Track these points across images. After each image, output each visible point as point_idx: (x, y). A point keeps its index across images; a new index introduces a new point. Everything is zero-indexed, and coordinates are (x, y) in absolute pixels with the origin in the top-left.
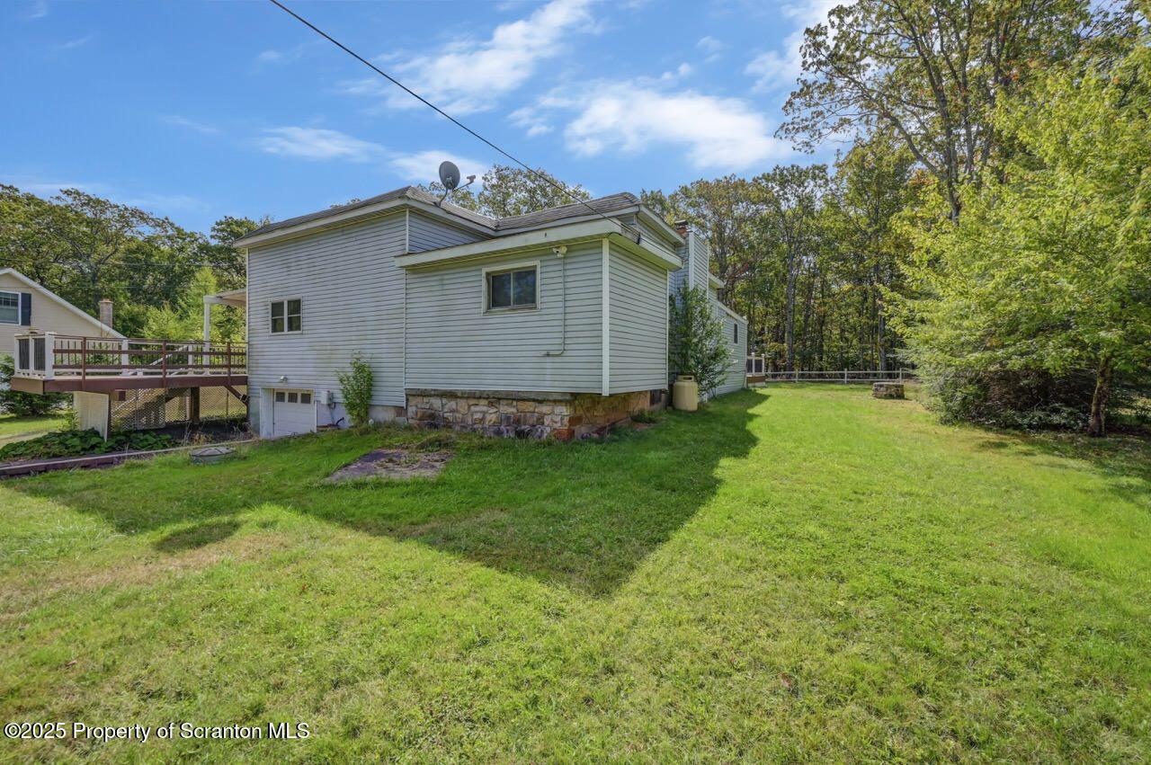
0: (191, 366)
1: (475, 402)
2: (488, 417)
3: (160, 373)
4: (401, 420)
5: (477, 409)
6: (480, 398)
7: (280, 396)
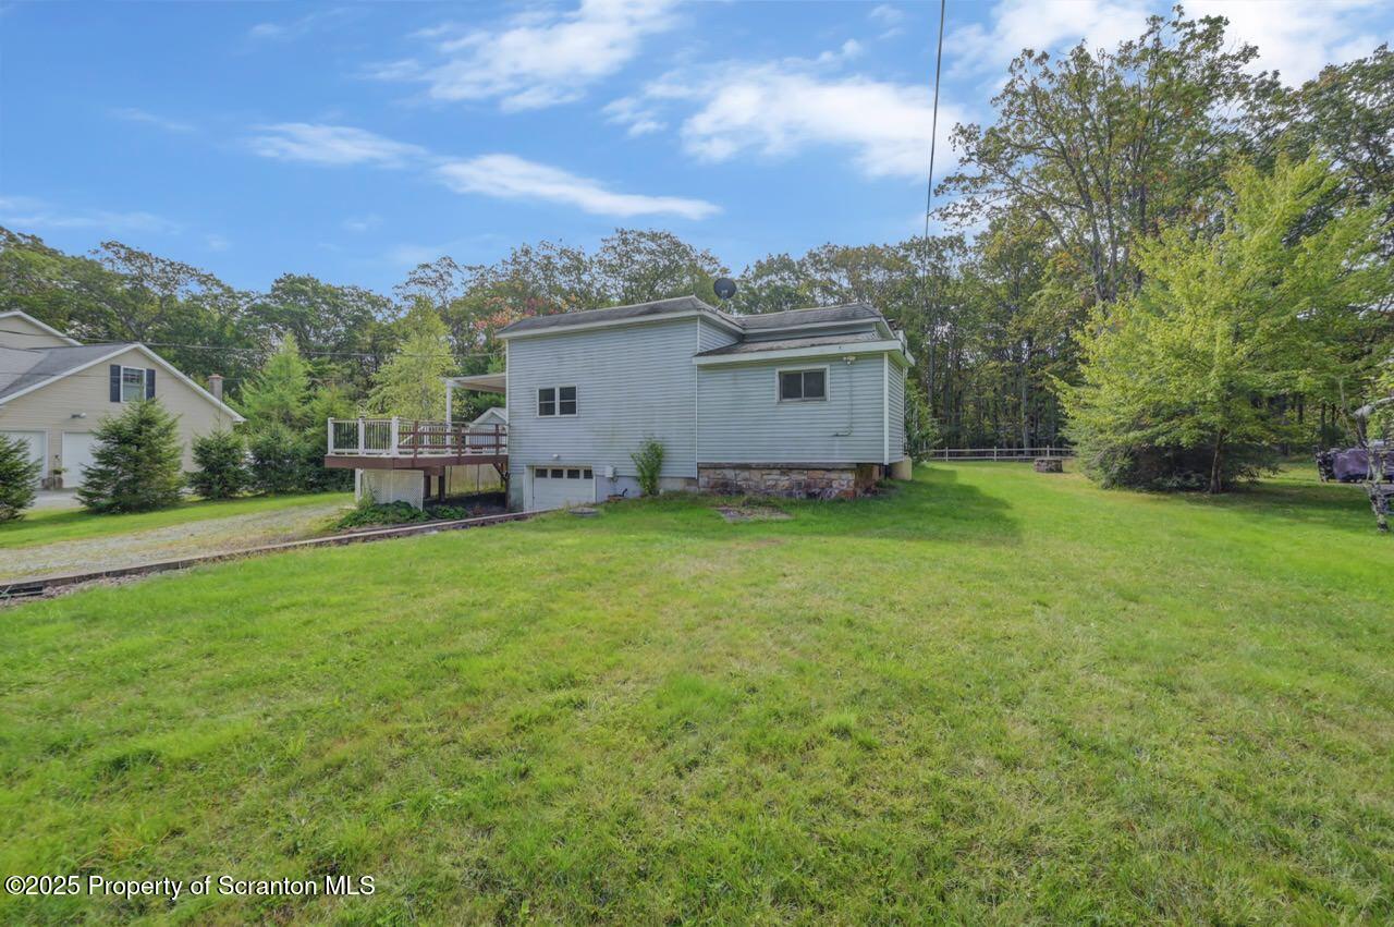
0: (427, 447)
1: (767, 472)
2: (781, 484)
3: (410, 453)
4: (692, 489)
5: (770, 477)
6: (774, 468)
7: (541, 473)
